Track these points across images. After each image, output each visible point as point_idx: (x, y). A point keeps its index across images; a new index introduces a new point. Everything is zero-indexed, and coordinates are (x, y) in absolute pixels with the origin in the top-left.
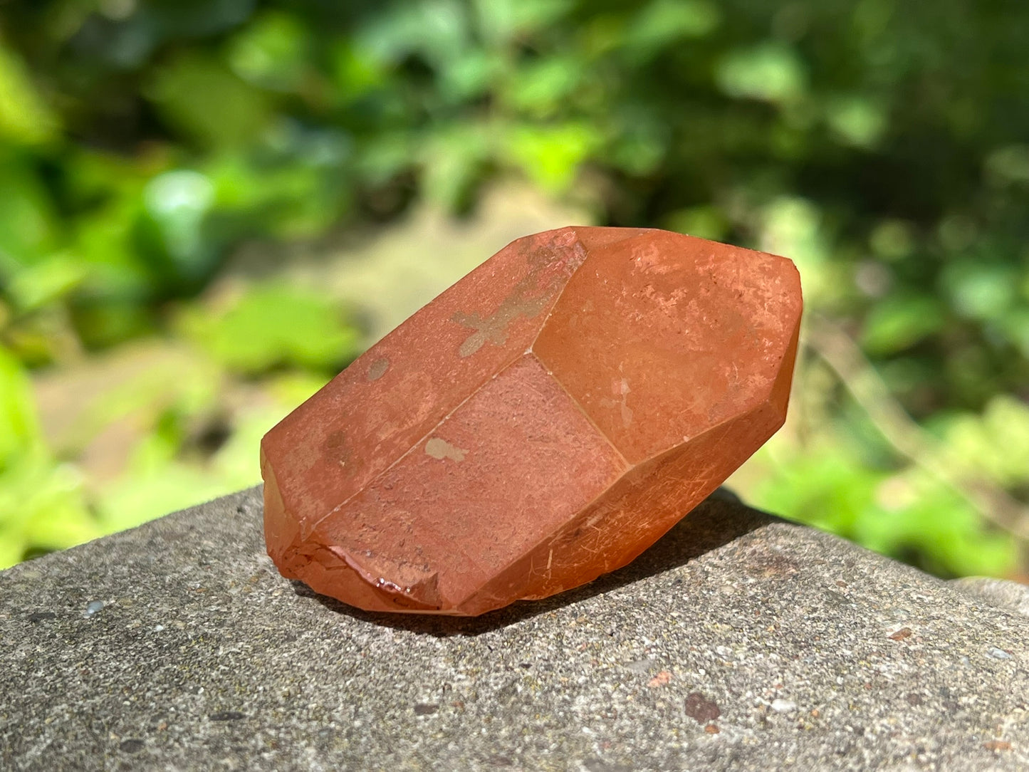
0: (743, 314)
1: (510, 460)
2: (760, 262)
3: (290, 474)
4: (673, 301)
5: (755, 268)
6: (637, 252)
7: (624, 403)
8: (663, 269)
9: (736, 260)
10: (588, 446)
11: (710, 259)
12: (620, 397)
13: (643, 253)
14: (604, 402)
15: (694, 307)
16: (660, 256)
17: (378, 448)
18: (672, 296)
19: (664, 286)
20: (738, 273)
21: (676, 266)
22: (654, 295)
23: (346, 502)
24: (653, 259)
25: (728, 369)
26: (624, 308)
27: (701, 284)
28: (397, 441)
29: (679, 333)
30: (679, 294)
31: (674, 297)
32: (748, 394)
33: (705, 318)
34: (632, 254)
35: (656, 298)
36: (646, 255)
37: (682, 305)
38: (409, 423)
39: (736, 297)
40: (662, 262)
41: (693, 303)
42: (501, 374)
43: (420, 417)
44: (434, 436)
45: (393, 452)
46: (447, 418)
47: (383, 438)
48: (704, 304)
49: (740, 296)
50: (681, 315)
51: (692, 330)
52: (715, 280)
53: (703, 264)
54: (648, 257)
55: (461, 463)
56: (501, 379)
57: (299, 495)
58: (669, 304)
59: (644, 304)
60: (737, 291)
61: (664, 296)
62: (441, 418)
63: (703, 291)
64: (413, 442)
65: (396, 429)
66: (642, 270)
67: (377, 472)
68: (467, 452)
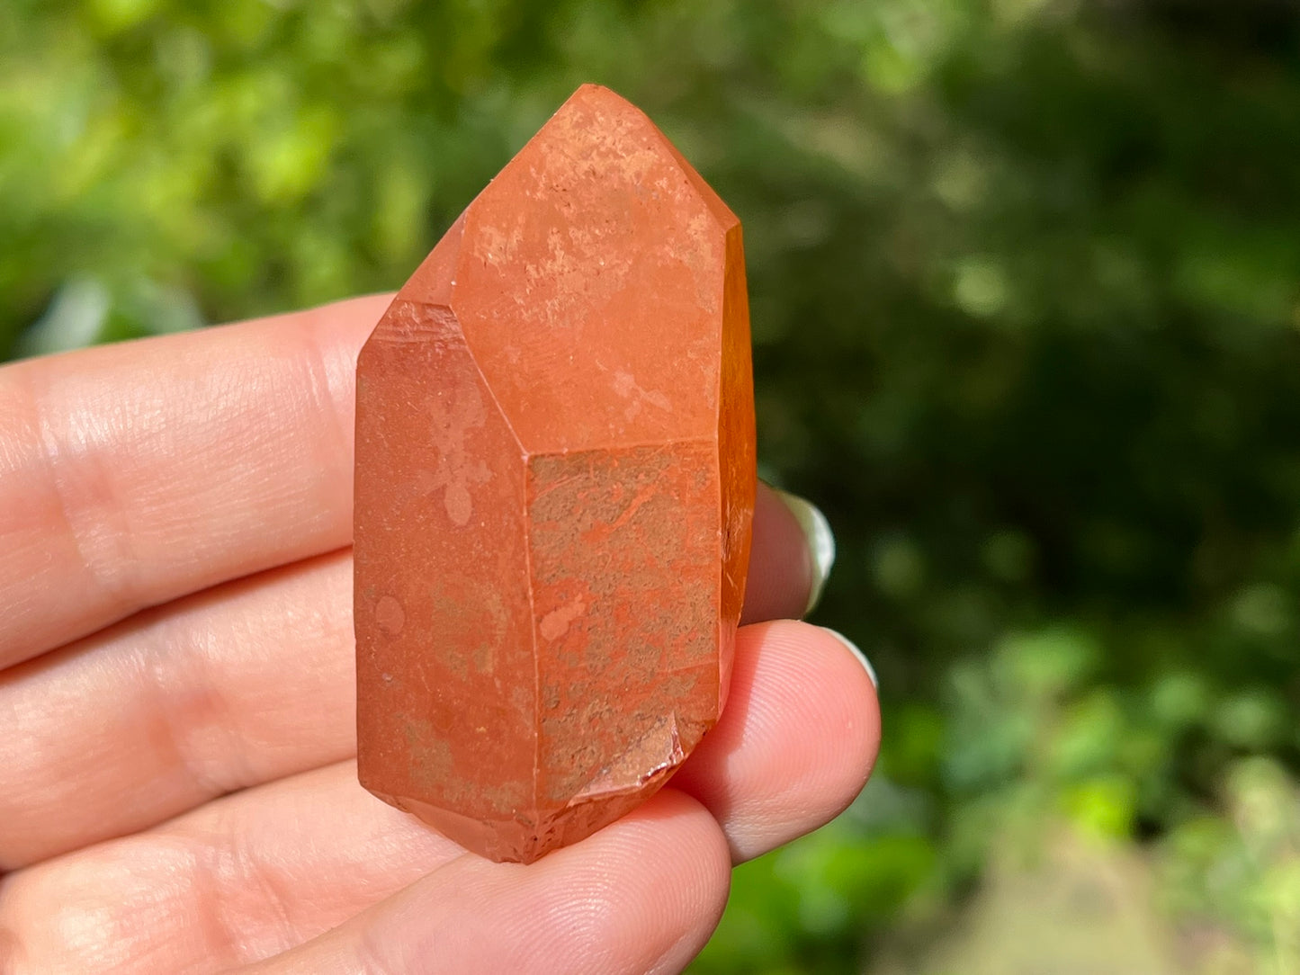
0: (615, 186)
1: (621, 558)
2: (568, 120)
3: (440, 788)
4: (560, 253)
5: (572, 133)
6: (482, 253)
7: (642, 393)
8: (517, 236)
9: (551, 147)
10: (664, 466)
11: (534, 175)
12: (634, 392)
13: (485, 245)
14: (629, 414)
15: (580, 235)
16: (499, 227)
17: (498, 683)
18: (553, 251)
19: (535, 251)
20: (567, 156)
21: (521, 220)
22: (540, 269)
23: (536, 760)
24: (498, 239)
25: (667, 248)
26: (536, 314)
27: (556, 206)
28: (509, 659)
29: (599, 274)
30: (554, 240)
31: (556, 248)
32: (706, 249)
33: (597, 232)
34: (479, 259)
35: (545, 270)
36: (490, 244)
37: (569, 247)
38: (498, 632)
39: (592, 179)
40: (507, 232)
41: (573, 233)
42: (529, 503)
43: (503, 618)
44: (539, 620)
45: (519, 674)
46: (531, 593)
47: (491, 670)
48: (581, 221)
49: (594, 173)
50: (580, 255)
51: (603, 256)
52: (560, 188)
53: (534, 190)
54: (494, 245)
55: (586, 610)
56: (533, 506)
57: (478, 796)
58: (560, 261)
59: (545, 288)
60: (586, 173)
61: (549, 258)
62: (525, 598)
63: (565, 210)
64: (526, 644)
65: (492, 649)
66: (505, 263)
67: (529, 705)
68: (580, 597)
